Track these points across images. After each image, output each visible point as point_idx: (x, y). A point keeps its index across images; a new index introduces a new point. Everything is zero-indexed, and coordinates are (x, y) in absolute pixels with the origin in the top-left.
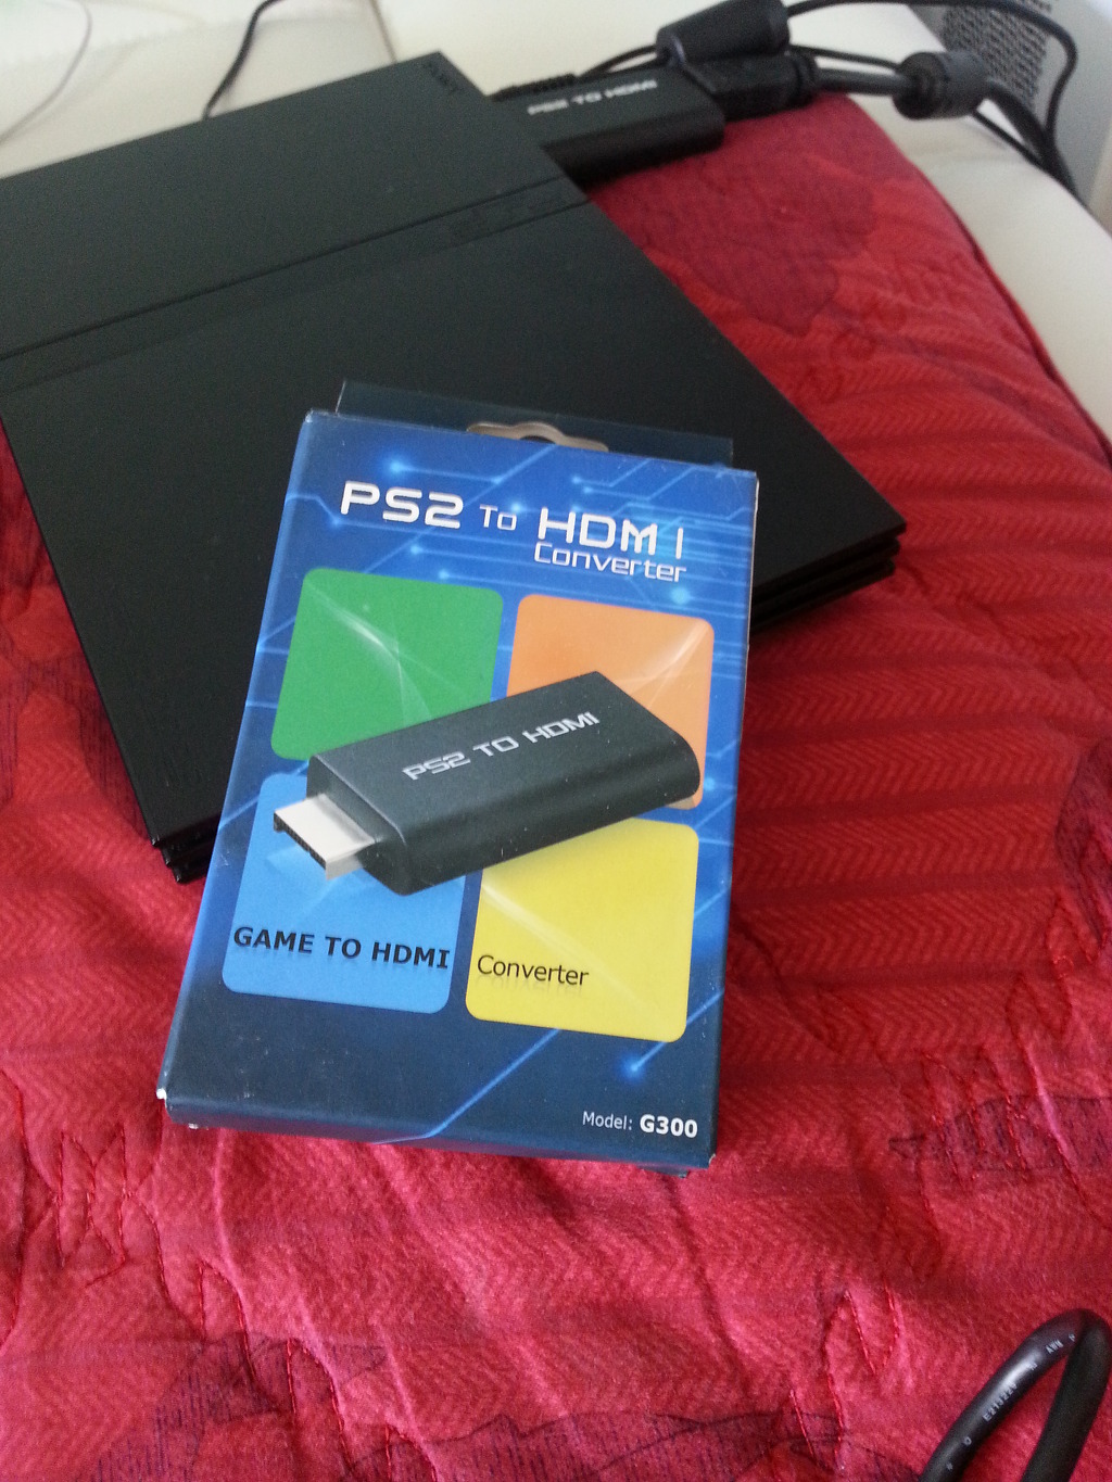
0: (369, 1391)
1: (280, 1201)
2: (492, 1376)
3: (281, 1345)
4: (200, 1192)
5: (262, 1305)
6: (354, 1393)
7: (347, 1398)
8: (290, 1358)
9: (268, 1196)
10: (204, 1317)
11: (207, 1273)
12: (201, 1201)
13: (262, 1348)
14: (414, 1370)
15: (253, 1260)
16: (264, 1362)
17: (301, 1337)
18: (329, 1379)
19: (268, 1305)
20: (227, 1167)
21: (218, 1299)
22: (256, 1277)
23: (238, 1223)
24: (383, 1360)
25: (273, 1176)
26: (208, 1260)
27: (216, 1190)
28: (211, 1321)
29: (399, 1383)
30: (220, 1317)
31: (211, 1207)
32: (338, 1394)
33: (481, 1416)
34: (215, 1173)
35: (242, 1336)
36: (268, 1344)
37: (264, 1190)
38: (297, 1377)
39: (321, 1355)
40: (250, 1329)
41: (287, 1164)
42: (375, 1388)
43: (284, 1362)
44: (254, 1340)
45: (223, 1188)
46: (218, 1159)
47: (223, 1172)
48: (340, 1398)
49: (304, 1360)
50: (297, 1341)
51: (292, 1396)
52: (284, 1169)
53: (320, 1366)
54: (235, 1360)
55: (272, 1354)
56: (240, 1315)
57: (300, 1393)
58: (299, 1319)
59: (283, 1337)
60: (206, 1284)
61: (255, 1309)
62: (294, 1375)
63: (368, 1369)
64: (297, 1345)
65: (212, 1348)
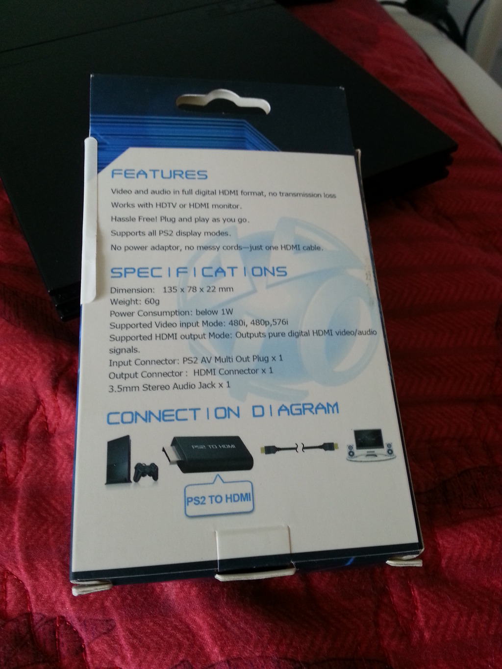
0: (105, 647)
1: (53, 533)
2: (179, 636)
3: (52, 620)
4: (6, 529)
5: (41, 596)
6: (96, 649)
7: (93, 652)
8: (58, 628)
9: (46, 531)
10: (6, 605)
11: (9, 578)
12: (7, 534)
13: (40, 623)
14: (131, 633)
15: (36, 569)
16: (42, 630)
17: (65, 615)
18: (81, 640)
19: (45, 596)
20: (22, 514)
21: (15, 593)
22: (37, 579)
23: (27, 548)
24: (114, 627)
25: (50, 519)
26: (10, 570)
27: (16, 528)
28: (10, 607)
29: (123, 642)
30: (16, 605)
31: (13, 537)
32: (87, 649)
33: (172, 661)
34: (15, 518)
35: (29, 615)
36: (45, 620)
37: (45, 527)
38: (62, 640)
39: (77, 626)
40: (34, 611)
41: (59, 512)
42: (109, 645)
43: (54, 631)
44: (37, 618)
45: (20, 527)
46: (18, 509)
47: (20, 518)
48: (88, 652)
49: (66, 629)
50: (63, 617)
51: (58, 653)
52: (57, 515)
53: (76, 632)
54: (24, 630)
55: (47, 626)
56: (28, 602)
57: (64, 650)
58: (63, 604)
59: (55, 615)
60: (9, 585)
61: (37, 599)
62: (60, 638)
63: (105, 633)
64: (63, 620)
65: (10, 624)
